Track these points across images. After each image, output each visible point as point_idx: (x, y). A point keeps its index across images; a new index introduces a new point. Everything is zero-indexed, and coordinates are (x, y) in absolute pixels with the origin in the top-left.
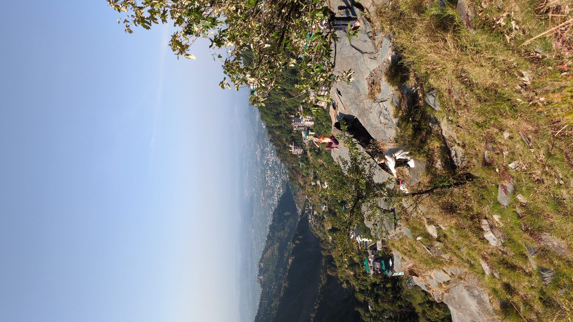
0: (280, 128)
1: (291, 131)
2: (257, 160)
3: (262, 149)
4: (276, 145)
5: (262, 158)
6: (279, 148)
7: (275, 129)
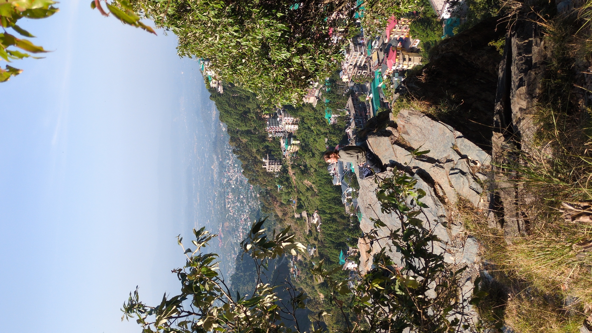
0: (247, 134)
1: (263, 138)
2: (212, 177)
3: (221, 162)
4: (242, 158)
5: (221, 174)
6: (246, 163)
7: (240, 135)
